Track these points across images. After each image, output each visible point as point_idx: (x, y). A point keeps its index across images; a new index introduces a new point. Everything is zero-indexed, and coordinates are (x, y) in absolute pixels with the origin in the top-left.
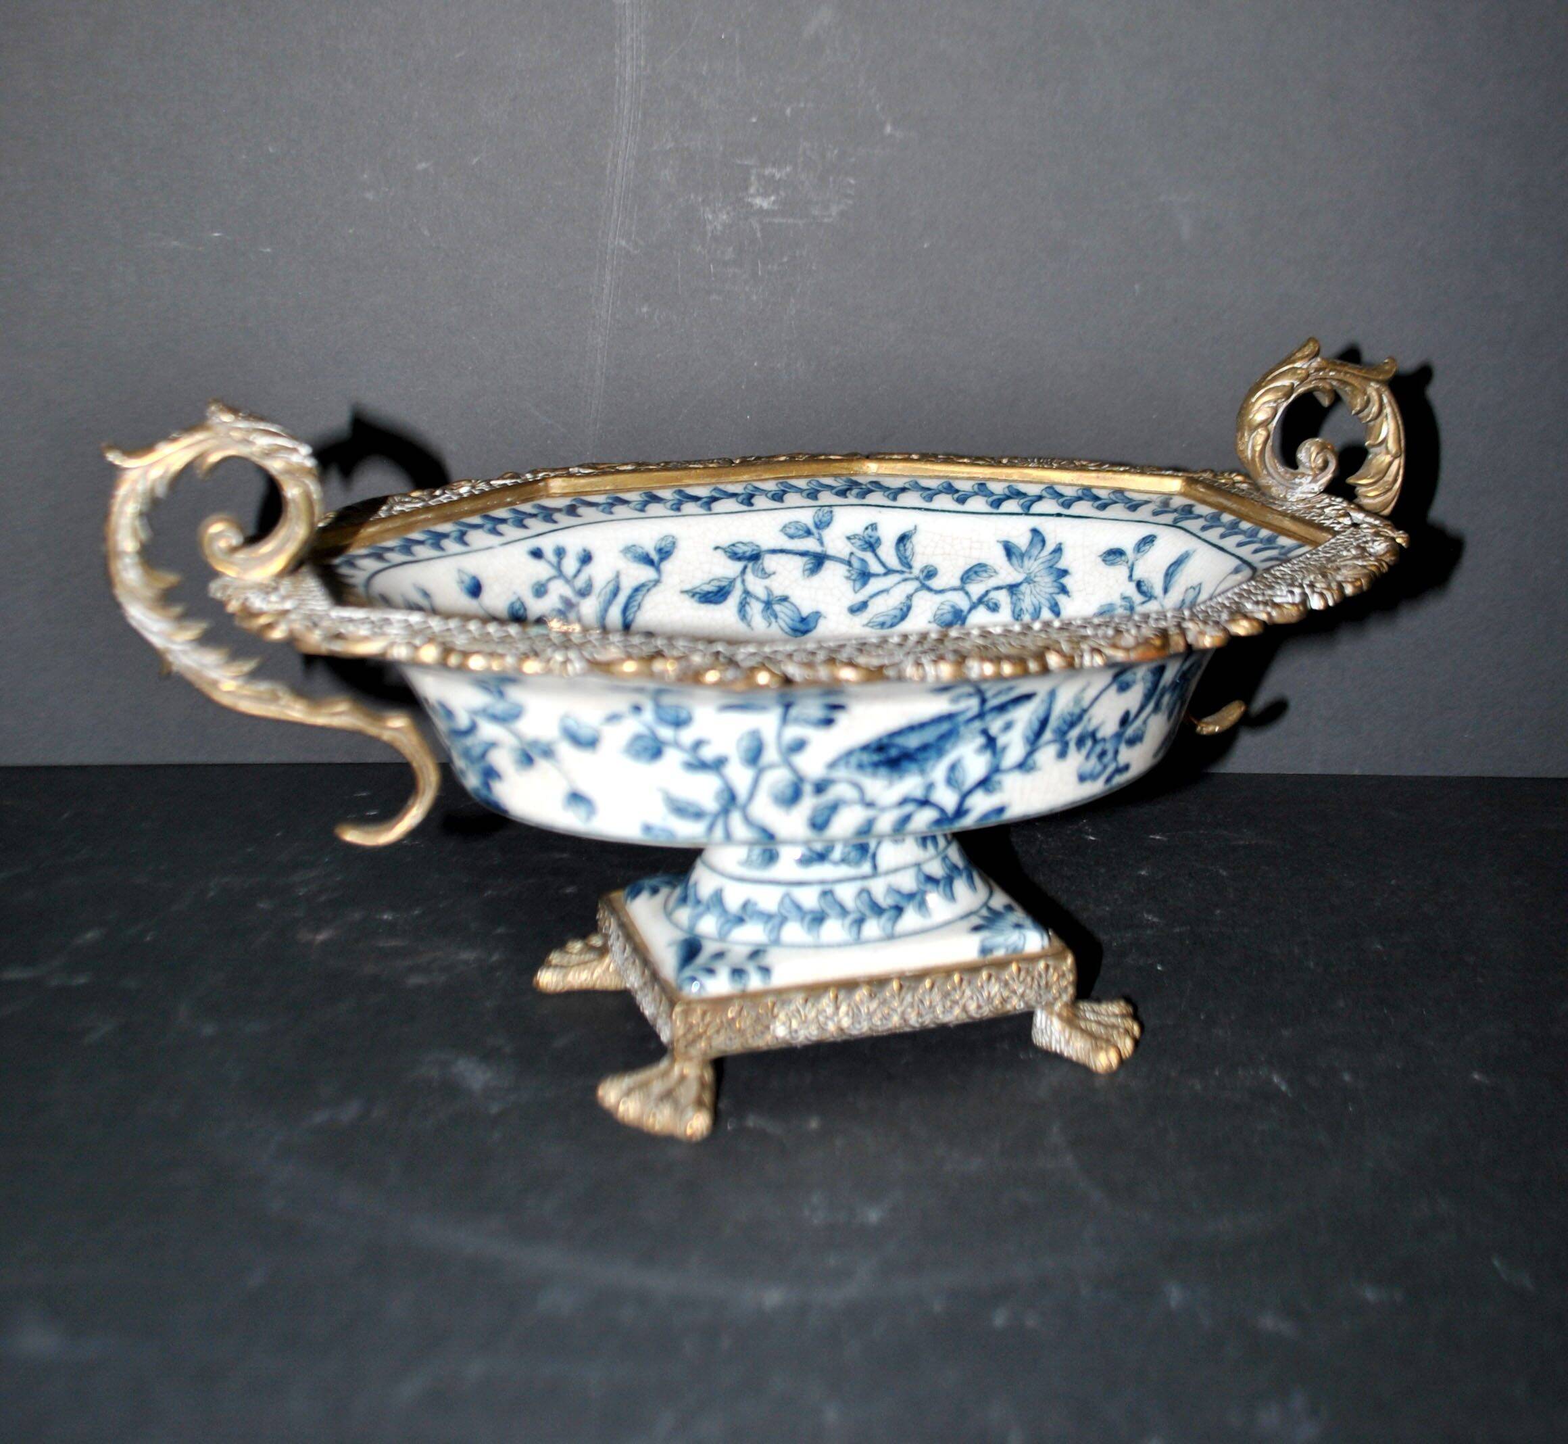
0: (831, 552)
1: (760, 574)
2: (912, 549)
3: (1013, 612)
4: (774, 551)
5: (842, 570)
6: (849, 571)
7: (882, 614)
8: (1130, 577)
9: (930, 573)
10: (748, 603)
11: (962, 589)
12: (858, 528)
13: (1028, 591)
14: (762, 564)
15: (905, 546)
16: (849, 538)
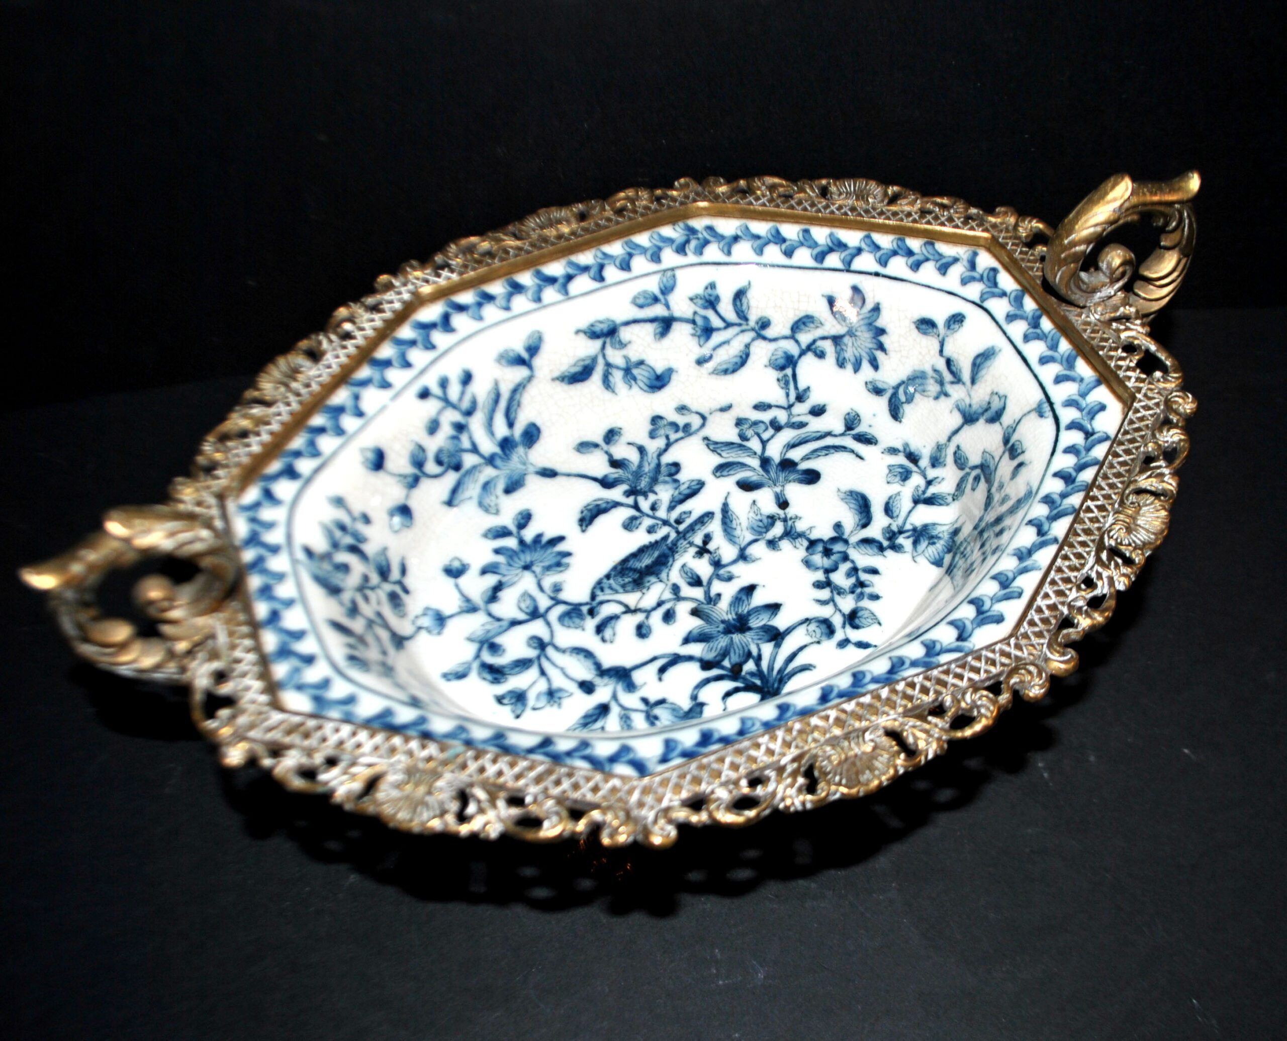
0: (677, 313)
1: (617, 346)
2: (748, 303)
3: (838, 360)
4: (627, 323)
5: (687, 328)
6: (694, 329)
7: (725, 362)
8: (941, 352)
9: (764, 324)
10: (611, 374)
11: (792, 337)
12: (699, 290)
13: (850, 344)
14: (619, 336)
15: (741, 301)
16: (691, 299)
